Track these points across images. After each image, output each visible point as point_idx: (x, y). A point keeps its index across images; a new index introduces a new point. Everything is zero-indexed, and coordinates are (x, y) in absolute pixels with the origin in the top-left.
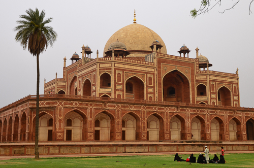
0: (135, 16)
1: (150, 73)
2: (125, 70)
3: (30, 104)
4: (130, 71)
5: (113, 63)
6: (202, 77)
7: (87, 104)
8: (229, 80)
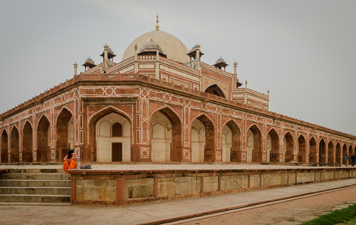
0: (157, 22)
1: (196, 83)
2: (171, 75)
3: (82, 91)
4: (176, 77)
5: (157, 64)
6: (239, 96)
7: (182, 99)
8: (262, 101)
